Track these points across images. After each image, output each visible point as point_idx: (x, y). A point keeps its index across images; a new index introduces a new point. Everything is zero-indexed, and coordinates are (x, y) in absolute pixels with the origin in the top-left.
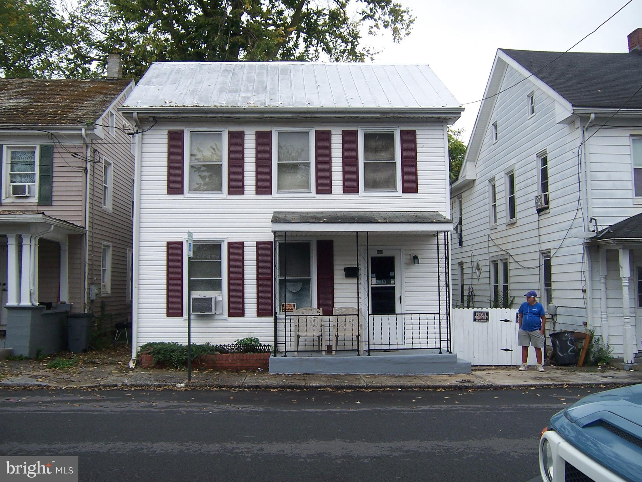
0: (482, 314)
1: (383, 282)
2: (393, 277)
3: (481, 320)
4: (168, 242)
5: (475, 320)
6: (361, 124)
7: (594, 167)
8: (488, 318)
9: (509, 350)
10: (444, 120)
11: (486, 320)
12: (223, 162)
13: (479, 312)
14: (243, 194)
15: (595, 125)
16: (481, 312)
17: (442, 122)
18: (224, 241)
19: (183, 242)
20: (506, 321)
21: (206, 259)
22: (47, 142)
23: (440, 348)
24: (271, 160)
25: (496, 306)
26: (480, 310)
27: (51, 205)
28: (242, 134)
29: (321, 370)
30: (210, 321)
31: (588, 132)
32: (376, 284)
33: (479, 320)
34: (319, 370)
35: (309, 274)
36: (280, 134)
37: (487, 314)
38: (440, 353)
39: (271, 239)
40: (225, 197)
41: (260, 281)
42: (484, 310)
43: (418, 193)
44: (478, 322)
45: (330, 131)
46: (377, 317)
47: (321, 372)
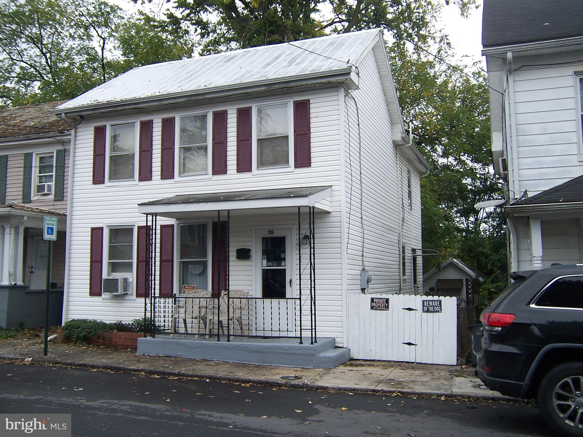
0: (381, 301)
1: (274, 264)
2: (284, 259)
3: (380, 308)
4: (92, 228)
5: (372, 308)
6: (254, 100)
7: (522, 119)
8: (388, 306)
9: (413, 344)
10: (339, 85)
11: (385, 308)
12: (135, 151)
13: (378, 298)
14: (151, 180)
15: (523, 66)
16: (380, 299)
17: (337, 87)
18: (135, 225)
19: (103, 227)
20: (410, 309)
21: (122, 242)
22: (61, 148)
23: (301, 338)
24: (174, 145)
25: (399, 291)
26: (378, 296)
27: (63, 200)
28: (151, 123)
29: (181, 354)
30: (123, 301)
31: (512, 76)
32: (267, 266)
33: (377, 308)
34: (179, 353)
35: (205, 256)
36: (182, 118)
37: (387, 301)
38: (301, 343)
39: (173, 222)
40: (136, 183)
41: (163, 263)
42: (385, 296)
43: (312, 166)
44: (376, 309)
45: (227, 110)
46: (267, 301)
47: (181, 355)
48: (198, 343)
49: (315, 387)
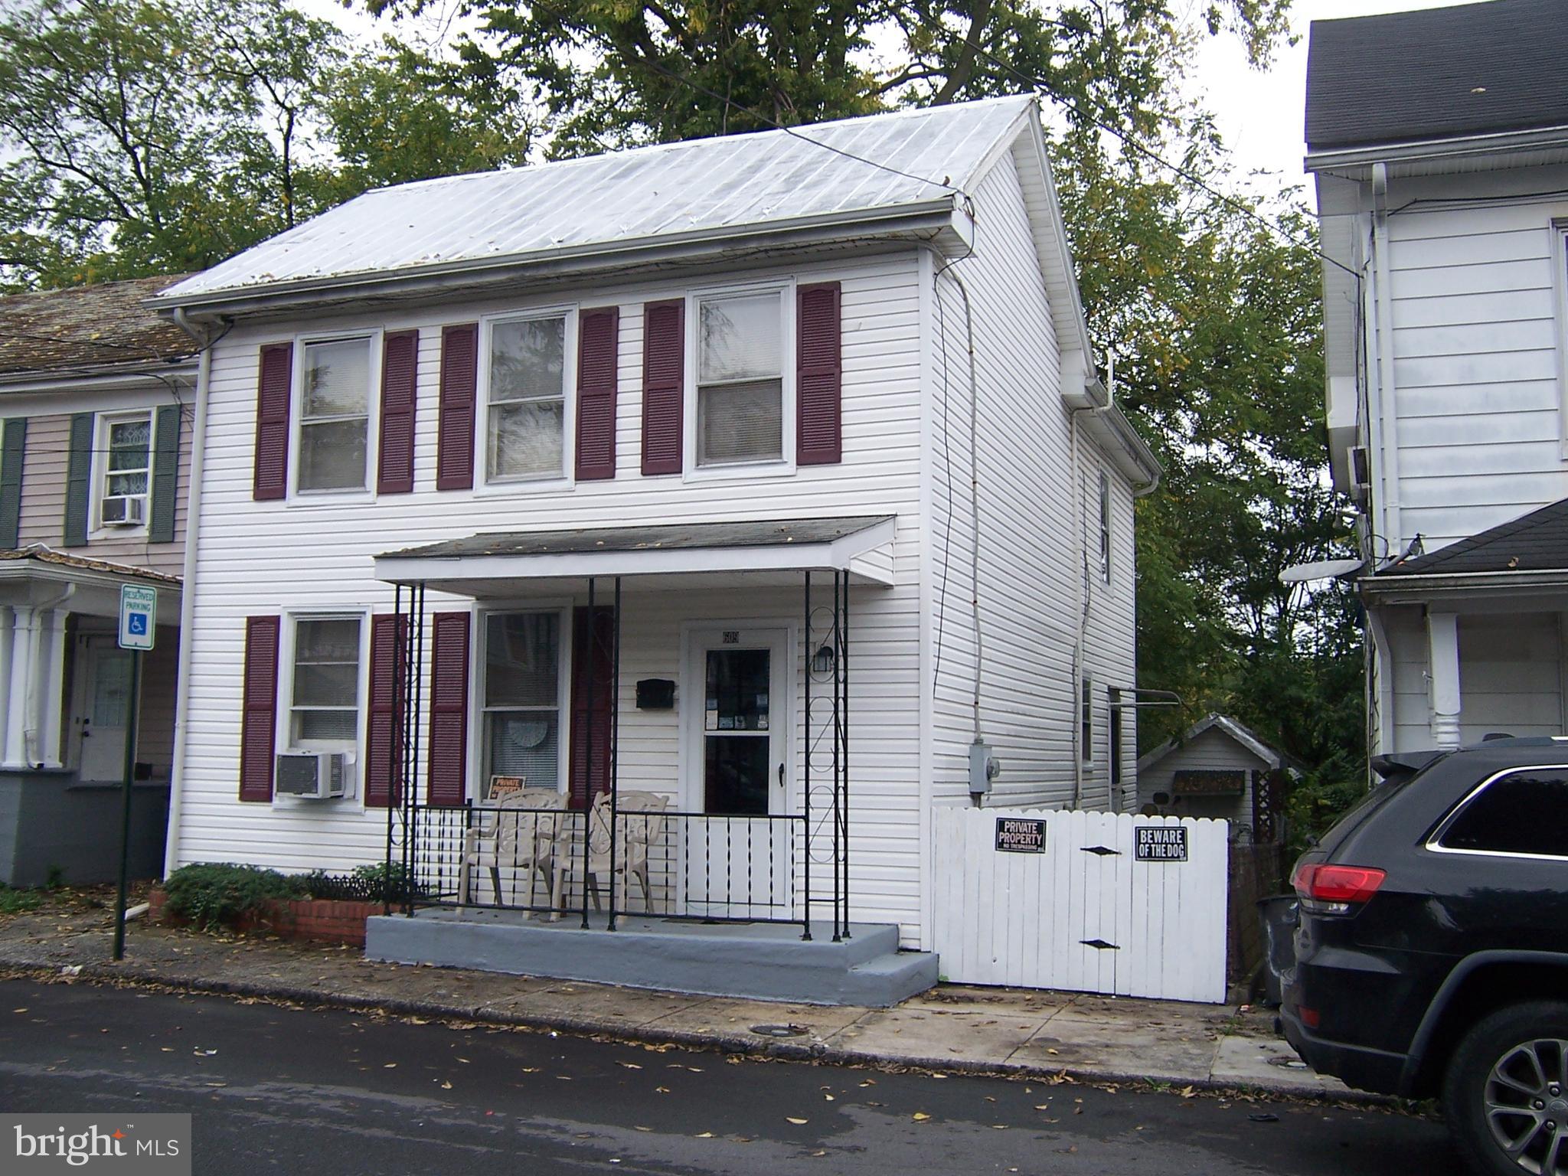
0: (1024, 828)
1: (737, 723)
2: (765, 711)
3: (1020, 846)
4: (249, 618)
5: (1000, 845)
6: (691, 281)
7: (1410, 342)
8: (1043, 841)
9: (1108, 946)
10: (920, 244)
11: (1035, 847)
12: (370, 413)
13: (1015, 820)
14: (410, 490)
15: (1416, 201)
16: (1021, 821)
17: (915, 249)
18: (364, 613)
19: (279, 617)
20: (1101, 851)
21: (330, 658)
22: (169, 401)
23: (806, 923)
24: (473, 398)
25: (1073, 802)
26: (1017, 813)
27: (173, 542)
28: (412, 338)
30: (330, 817)
31: (1385, 229)
32: (718, 729)
33: (1015, 846)
35: (552, 697)
36: (497, 328)
37: (1041, 827)
38: (807, 936)
39: (467, 606)
40: (370, 500)
41: (439, 716)
42: (1033, 814)
43: (843, 462)
44: (1010, 850)
45: (617, 308)
46: (718, 823)
48: (529, 932)
49: (841, 1058)
